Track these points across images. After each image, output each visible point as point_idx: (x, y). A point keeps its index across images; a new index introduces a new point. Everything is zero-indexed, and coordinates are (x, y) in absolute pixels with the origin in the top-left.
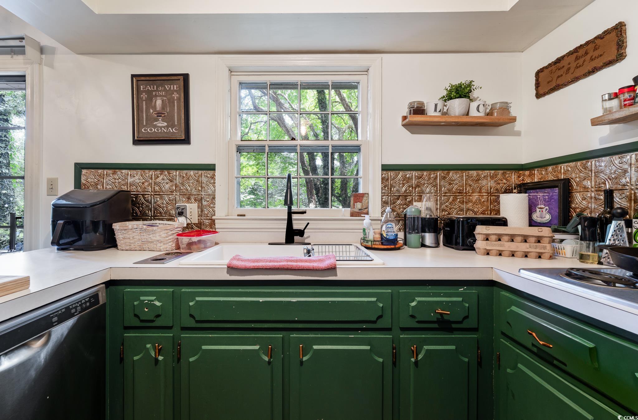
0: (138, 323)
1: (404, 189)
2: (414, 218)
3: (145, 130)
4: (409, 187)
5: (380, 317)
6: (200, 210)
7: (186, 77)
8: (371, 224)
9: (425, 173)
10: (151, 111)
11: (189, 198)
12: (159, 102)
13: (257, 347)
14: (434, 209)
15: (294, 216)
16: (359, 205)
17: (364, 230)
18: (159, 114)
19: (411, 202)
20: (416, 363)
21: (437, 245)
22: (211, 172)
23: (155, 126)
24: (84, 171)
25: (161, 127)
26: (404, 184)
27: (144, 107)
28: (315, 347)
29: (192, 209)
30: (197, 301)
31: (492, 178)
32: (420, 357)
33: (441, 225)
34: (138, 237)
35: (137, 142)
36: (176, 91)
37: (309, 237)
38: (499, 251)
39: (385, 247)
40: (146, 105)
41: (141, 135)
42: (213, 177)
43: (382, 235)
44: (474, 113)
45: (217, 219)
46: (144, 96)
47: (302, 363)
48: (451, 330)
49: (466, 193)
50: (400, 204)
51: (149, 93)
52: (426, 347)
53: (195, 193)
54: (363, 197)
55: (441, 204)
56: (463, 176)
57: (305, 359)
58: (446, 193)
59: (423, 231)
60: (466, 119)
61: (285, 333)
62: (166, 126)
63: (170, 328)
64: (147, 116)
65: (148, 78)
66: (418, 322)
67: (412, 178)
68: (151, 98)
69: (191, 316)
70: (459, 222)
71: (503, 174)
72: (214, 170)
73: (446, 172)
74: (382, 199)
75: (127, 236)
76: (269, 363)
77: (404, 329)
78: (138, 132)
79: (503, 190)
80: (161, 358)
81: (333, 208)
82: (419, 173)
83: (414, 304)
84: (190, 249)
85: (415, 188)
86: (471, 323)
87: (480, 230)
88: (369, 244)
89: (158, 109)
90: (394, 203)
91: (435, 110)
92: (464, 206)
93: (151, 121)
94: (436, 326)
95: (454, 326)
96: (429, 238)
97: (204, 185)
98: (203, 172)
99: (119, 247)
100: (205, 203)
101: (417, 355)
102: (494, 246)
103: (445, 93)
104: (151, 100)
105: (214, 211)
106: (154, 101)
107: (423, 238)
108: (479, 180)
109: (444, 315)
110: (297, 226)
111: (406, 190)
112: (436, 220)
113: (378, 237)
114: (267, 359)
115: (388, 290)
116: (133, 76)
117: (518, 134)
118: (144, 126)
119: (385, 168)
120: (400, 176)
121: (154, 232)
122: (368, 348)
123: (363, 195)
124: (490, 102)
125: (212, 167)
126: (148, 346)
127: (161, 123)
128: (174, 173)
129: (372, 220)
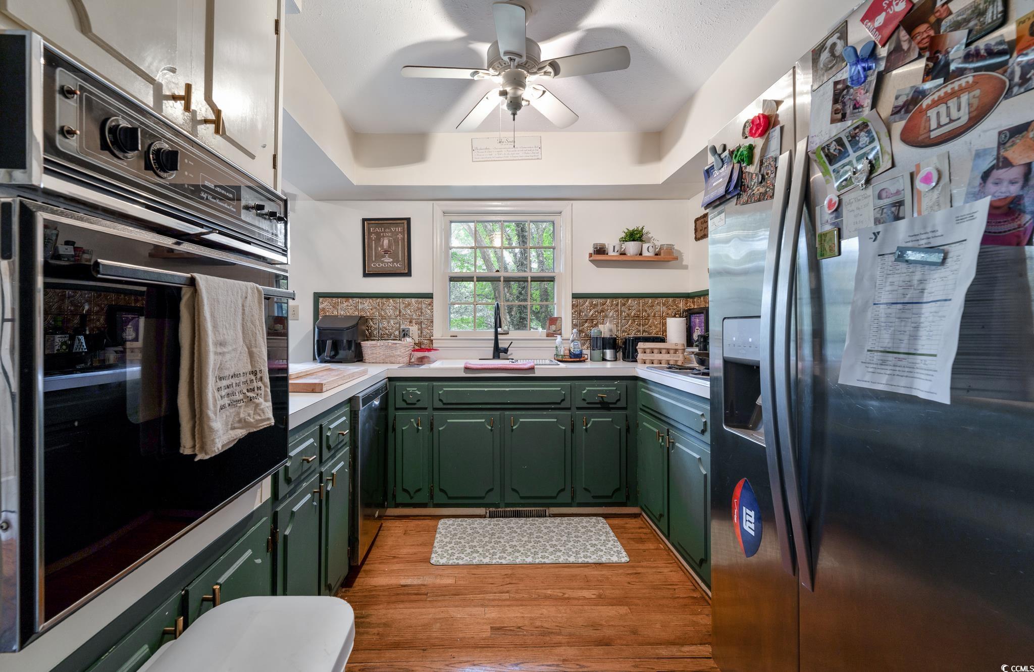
0: (405, 406)
1: (591, 313)
2: (597, 338)
3: (374, 265)
4: (595, 312)
5: (563, 400)
6: (419, 332)
7: (408, 220)
8: (562, 343)
9: (608, 301)
10: (380, 249)
11: (411, 322)
12: (386, 242)
13: (484, 420)
14: (615, 330)
15: (500, 337)
16: (553, 328)
17: (557, 347)
18: (386, 252)
19: (596, 325)
20: (586, 430)
21: (616, 359)
22: (429, 300)
23: (383, 262)
24: (321, 300)
25: (387, 263)
26: (591, 310)
27: (374, 245)
28: (521, 420)
29: (414, 329)
30: (445, 391)
31: (664, 304)
32: (589, 426)
33: (620, 342)
34: (382, 353)
35: (366, 275)
36: (400, 232)
37: (511, 354)
38: (652, 360)
39: (572, 360)
40: (375, 244)
41: (370, 269)
42: (431, 304)
43: (570, 350)
44: (645, 253)
45: (436, 339)
46: (373, 236)
47: (512, 430)
48: (609, 409)
49: (642, 317)
50: (587, 327)
51: (378, 234)
52: (592, 420)
53: (415, 318)
54: (557, 320)
55: (622, 326)
56: (640, 303)
57: (514, 428)
58: (626, 317)
59: (604, 348)
60: (640, 258)
61: (501, 412)
62: (392, 262)
63: (426, 409)
64: (376, 253)
65: (377, 222)
66: (588, 403)
67: (598, 305)
68: (379, 238)
69: (440, 400)
70: (629, 340)
71: (674, 301)
72: (432, 298)
73: (625, 300)
74: (572, 322)
75: (375, 351)
76: (491, 430)
77: (579, 408)
78: (369, 267)
79: (673, 314)
80: (420, 428)
81: (532, 330)
82: (604, 300)
83: (584, 392)
84: (422, 362)
85: (600, 313)
86: (622, 404)
87: (641, 345)
88: (560, 358)
89: (385, 248)
90: (583, 326)
91: (614, 251)
92: (641, 328)
93: (379, 257)
94: (599, 406)
95: (611, 406)
96: (609, 353)
97: (423, 311)
98: (422, 300)
99: (367, 361)
100: (423, 326)
101: (587, 425)
102: (648, 357)
103: (623, 235)
104: (380, 240)
105: (432, 333)
106: (382, 241)
107: (604, 354)
108: (653, 306)
109: (604, 398)
110: (502, 345)
111: (592, 315)
112: (615, 339)
113: (567, 352)
114: (490, 428)
115: (568, 383)
116: (364, 220)
117: (686, 267)
118: (373, 262)
119: (575, 296)
120: (587, 303)
121: (396, 349)
122: (556, 420)
123: (556, 319)
124: (658, 244)
125: (430, 296)
126: (412, 420)
127: (388, 259)
128: (398, 300)
129: (563, 340)
